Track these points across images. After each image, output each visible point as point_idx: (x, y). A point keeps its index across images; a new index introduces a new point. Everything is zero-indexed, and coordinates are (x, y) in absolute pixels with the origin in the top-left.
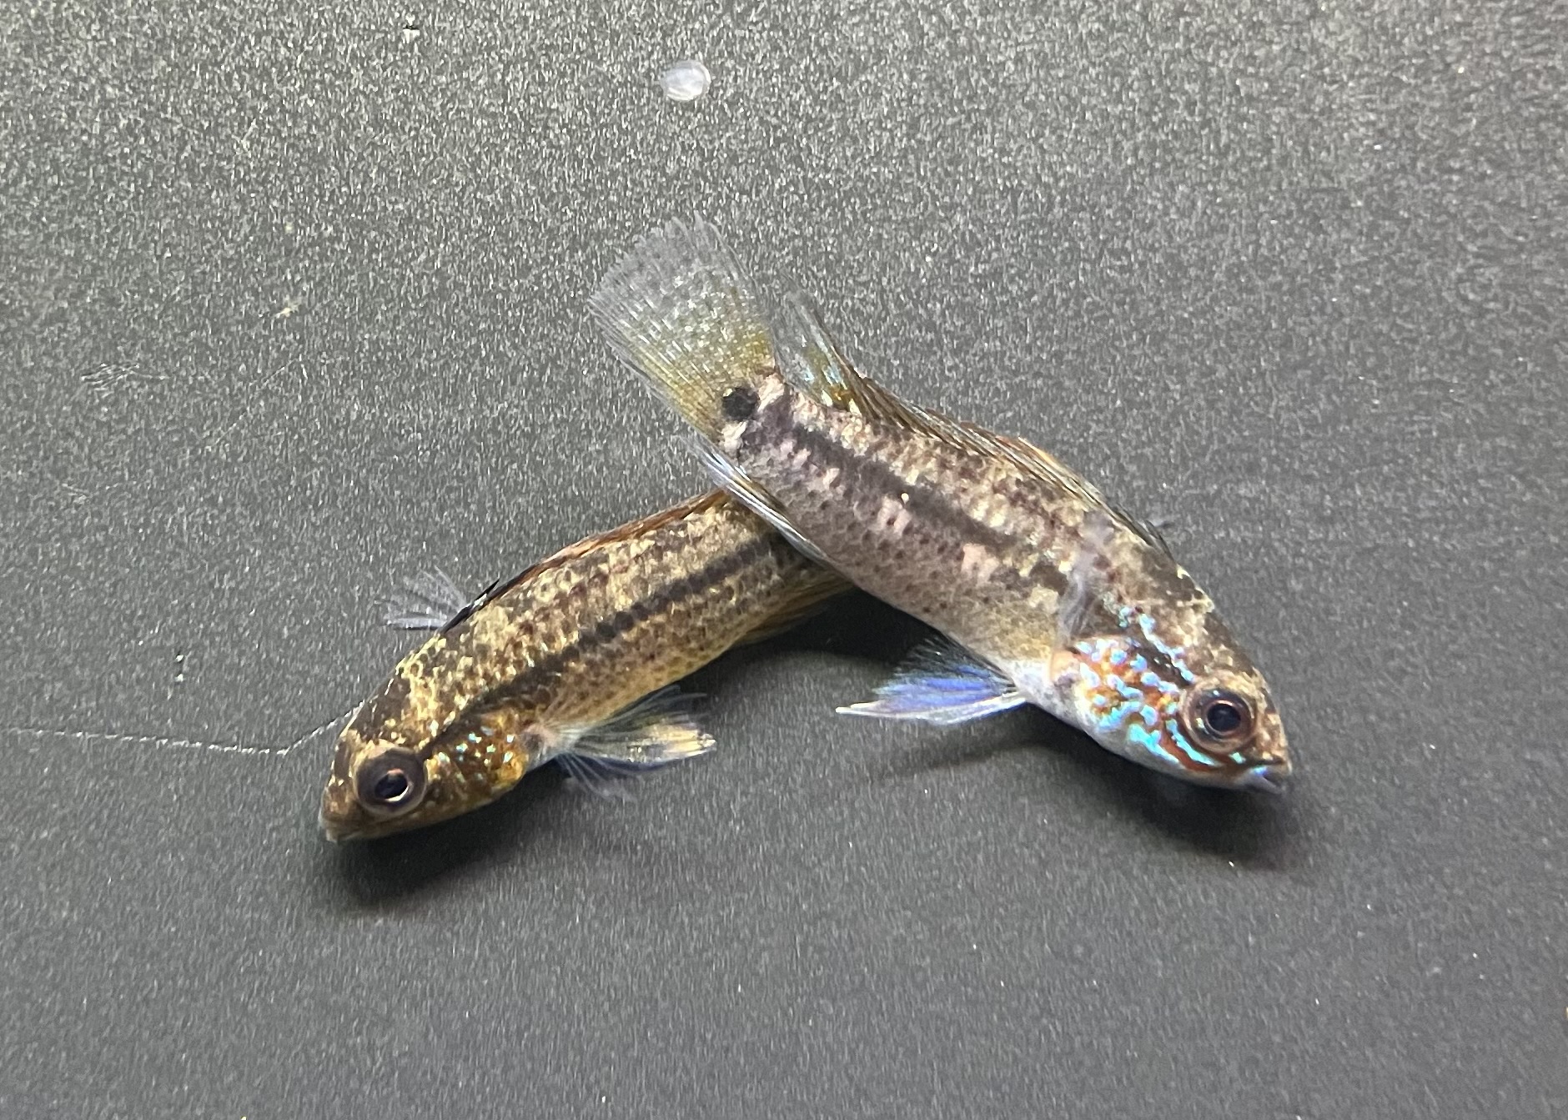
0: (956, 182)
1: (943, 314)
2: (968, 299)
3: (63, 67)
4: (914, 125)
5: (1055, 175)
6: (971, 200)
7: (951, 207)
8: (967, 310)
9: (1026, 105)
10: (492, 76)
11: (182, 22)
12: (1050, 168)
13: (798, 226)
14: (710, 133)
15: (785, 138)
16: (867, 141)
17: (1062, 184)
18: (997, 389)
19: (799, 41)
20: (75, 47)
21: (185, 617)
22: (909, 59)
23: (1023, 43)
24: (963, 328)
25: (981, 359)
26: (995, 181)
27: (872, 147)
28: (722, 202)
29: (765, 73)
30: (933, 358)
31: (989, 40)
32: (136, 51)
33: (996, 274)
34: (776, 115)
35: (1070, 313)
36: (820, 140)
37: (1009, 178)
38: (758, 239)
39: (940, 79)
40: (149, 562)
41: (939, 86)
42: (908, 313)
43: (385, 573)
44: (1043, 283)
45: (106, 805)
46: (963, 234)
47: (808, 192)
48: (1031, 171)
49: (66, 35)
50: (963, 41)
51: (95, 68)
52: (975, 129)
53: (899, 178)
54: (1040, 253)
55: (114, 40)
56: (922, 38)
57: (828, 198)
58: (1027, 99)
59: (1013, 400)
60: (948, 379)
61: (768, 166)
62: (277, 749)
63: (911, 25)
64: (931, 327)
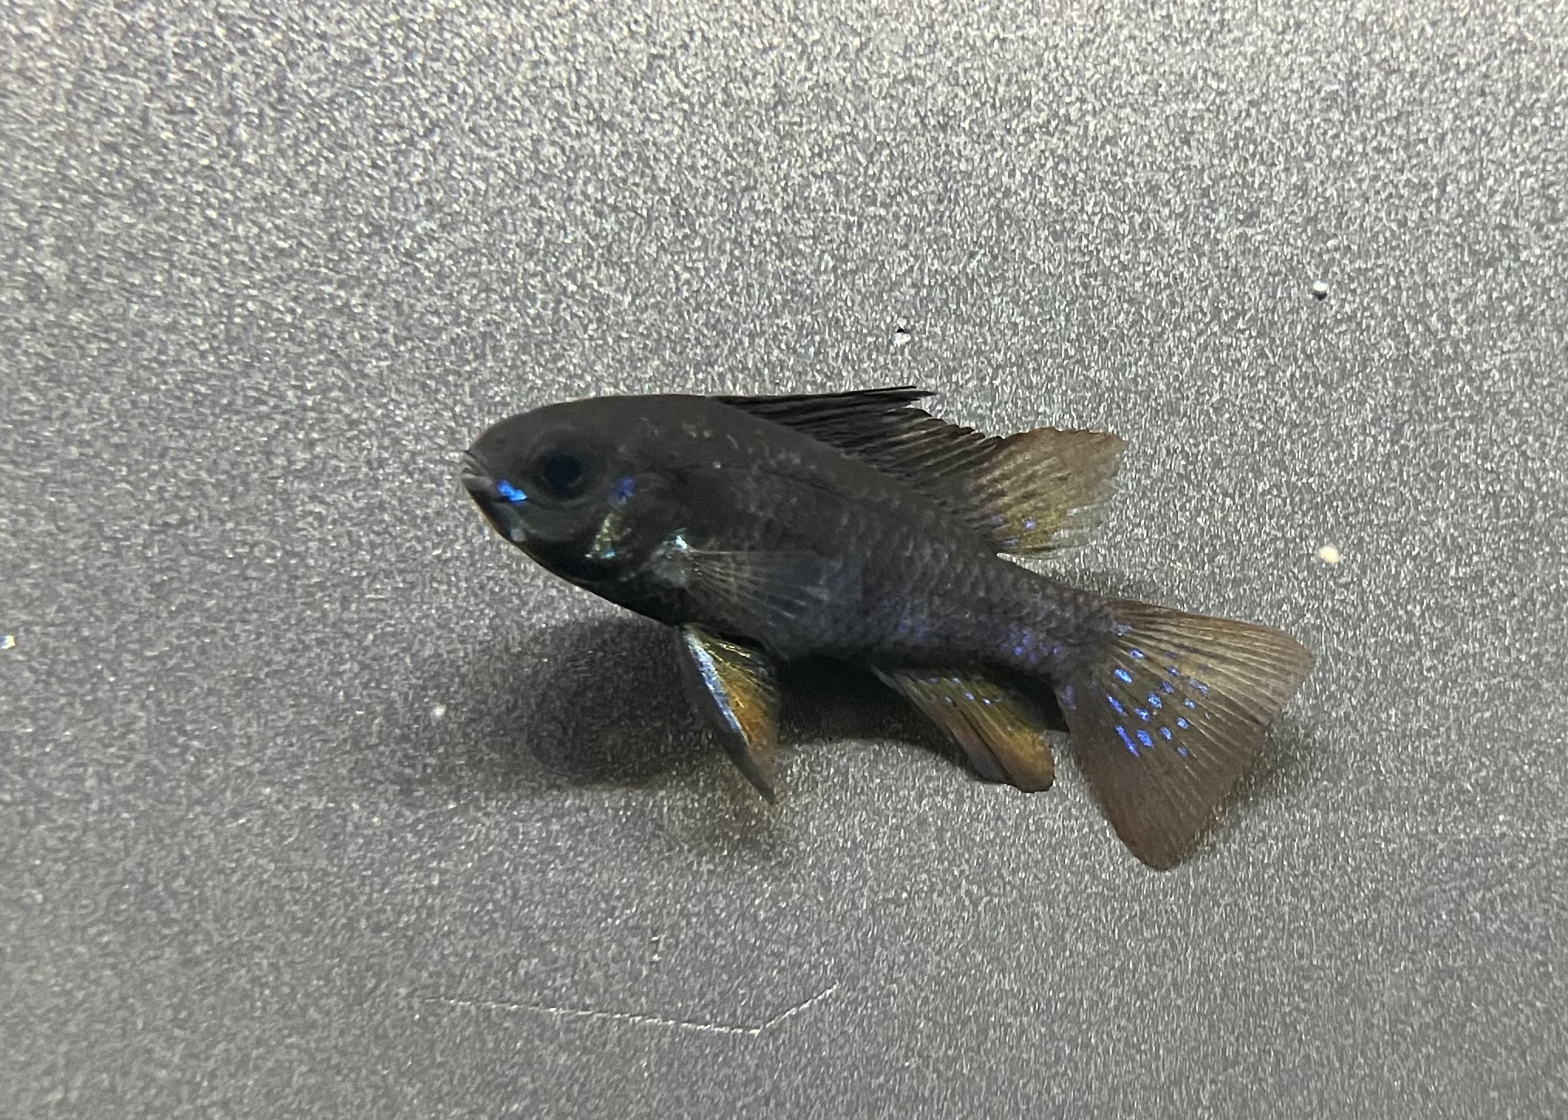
0: (1439, 487)
1: (1422, 615)
2: (1448, 601)
3: (560, 364)
4: (1398, 431)
5: (1537, 481)
6: (1452, 506)
7: (1432, 513)
8: (1446, 613)
9: (1509, 412)
10: (983, 379)
11: (676, 323)
12: (1533, 473)
13: (1281, 528)
14: (1195, 438)
15: (1270, 443)
16: (1351, 446)
17: (1545, 489)
18: (1476, 690)
19: (1284, 350)
20: (573, 345)
21: (662, 898)
22: (1394, 368)
23: (1509, 351)
24: (1442, 630)
25: (1460, 659)
26: (1478, 488)
27: (1355, 453)
28: (1206, 504)
29: (1250, 379)
30: (1412, 658)
31: (1474, 348)
32: (631, 348)
33: (1477, 578)
34: (1261, 420)
35: (1550, 616)
36: (1304, 446)
37: (1491, 483)
38: (1240, 541)
39: (1424, 387)
40: (628, 842)
41: (1423, 393)
42: (1388, 615)
43: (862, 859)
44: (1523, 586)
45: (577, 1081)
46: (1445, 539)
47: (1291, 495)
48: (1513, 476)
49: (564, 333)
50: (1448, 350)
51: (591, 365)
52: (1457, 437)
53: (1382, 482)
54: (1521, 558)
55: (610, 341)
56: (1407, 345)
57: (1311, 502)
58: (1511, 407)
59: (1491, 700)
60: (1426, 679)
61: (1252, 470)
62: (749, 1028)
63: (1395, 333)
64: (1410, 627)
